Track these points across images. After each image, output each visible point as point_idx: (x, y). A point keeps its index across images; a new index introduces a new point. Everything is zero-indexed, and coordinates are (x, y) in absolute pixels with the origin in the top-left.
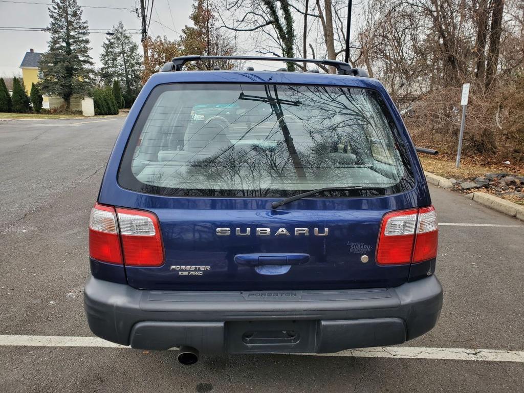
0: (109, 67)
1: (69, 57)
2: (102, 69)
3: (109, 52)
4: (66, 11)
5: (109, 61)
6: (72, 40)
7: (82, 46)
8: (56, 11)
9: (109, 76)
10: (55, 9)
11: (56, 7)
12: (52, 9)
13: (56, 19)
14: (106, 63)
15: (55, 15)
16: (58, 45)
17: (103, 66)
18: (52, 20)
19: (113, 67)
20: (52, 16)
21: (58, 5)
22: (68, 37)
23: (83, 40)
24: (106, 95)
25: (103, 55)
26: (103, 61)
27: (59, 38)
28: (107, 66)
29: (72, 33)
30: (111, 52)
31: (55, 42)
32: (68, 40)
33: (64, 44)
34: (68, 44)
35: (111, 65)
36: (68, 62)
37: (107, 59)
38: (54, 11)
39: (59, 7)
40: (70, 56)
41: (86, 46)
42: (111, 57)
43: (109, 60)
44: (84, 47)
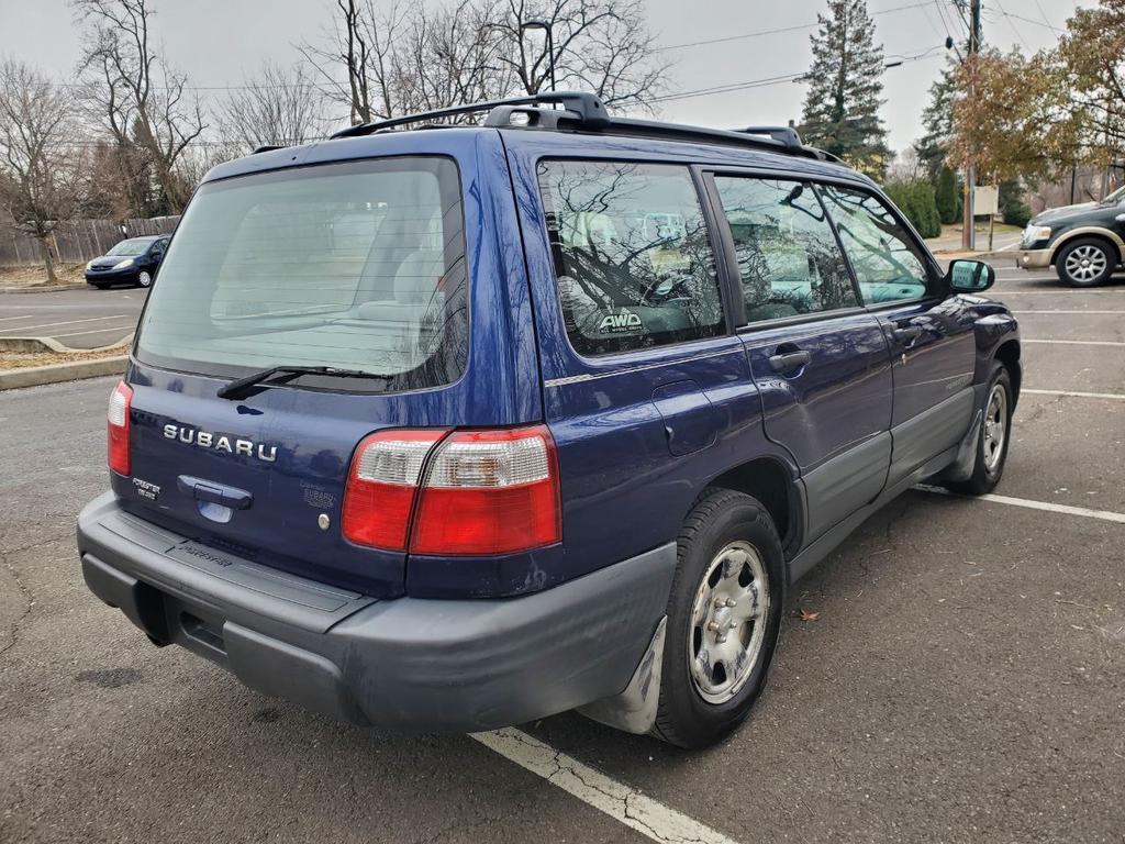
0: (938, 135)
1: (836, 126)
2: (924, 141)
3: (943, 102)
4: (842, 34)
5: (941, 122)
6: (850, 91)
7: (867, 98)
8: (825, 38)
9: (936, 153)
10: (823, 34)
11: (825, 30)
12: (817, 36)
13: (822, 54)
14: (935, 126)
15: (821, 47)
16: (821, 107)
17: (926, 133)
18: (815, 58)
19: (948, 133)
20: (816, 50)
21: (829, 24)
22: (841, 85)
23: (868, 88)
24: (915, 197)
25: (929, 110)
26: (929, 124)
27: (822, 92)
28: (935, 132)
29: (851, 77)
30: (948, 100)
31: (815, 100)
32: (840, 91)
33: (833, 102)
34: (840, 100)
35: (944, 129)
36: (833, 136)
37: (936, 118)
38: (821, 39)
39: (831, 30)
40: (840, 123)
41: (874, 97)
42: (946, 110)
43: (941, 118)
44: (870, 102)
